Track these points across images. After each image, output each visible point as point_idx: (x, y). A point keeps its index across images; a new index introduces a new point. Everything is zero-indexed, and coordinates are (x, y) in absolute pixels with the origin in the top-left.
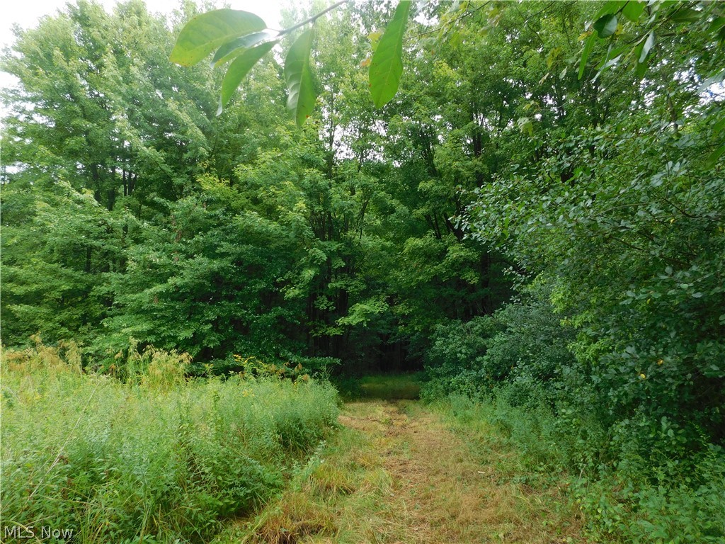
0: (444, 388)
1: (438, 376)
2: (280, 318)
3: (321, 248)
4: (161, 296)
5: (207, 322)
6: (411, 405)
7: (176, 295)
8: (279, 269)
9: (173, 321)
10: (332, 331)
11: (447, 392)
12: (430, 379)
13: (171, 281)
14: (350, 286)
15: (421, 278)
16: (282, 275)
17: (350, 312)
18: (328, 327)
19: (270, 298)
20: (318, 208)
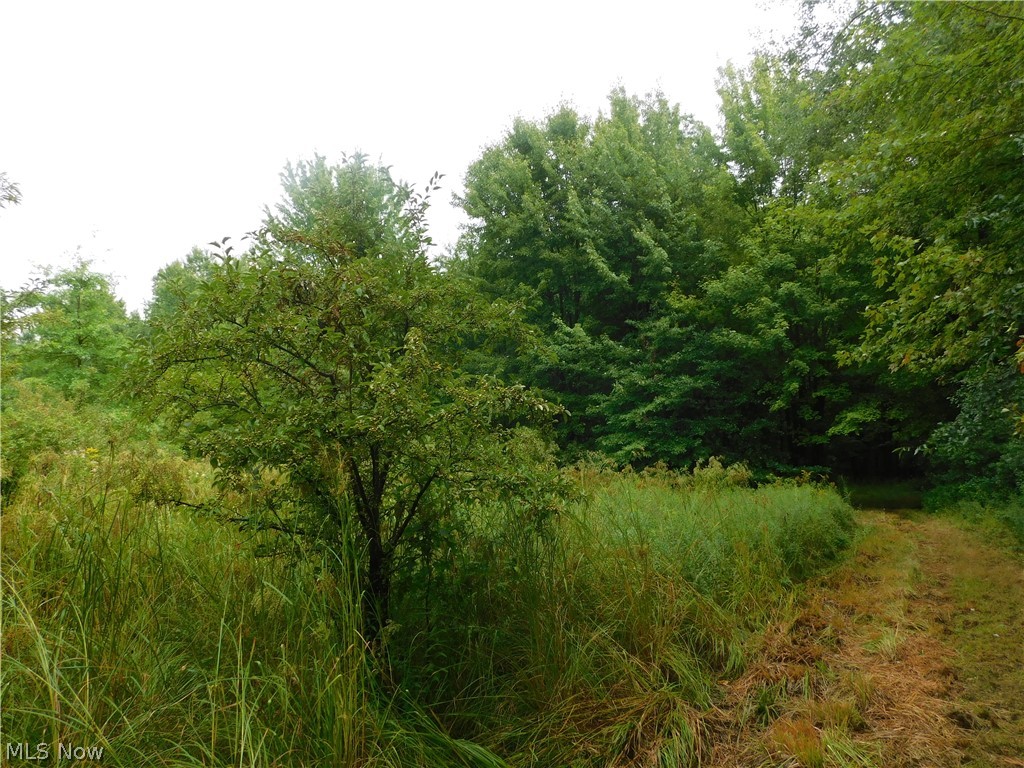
0: (952, 495)
1: (943, 483)
2: (765, 430)
3: (801, 358)
4: (649, 414)
5: (695, 437)
6: (915, 514)
7: (664, 413)
8: (758, 381)
9: (663, 437)
10: (819, 439)
11: (956, 498)
12: (934, 487)
13: (658, 400)
14: (834, 393)
15: (916, 383)
16: (761, 387)
17: (837, 420)
18: (812, 435)
19: (754, 411)
20: (796, 319)
